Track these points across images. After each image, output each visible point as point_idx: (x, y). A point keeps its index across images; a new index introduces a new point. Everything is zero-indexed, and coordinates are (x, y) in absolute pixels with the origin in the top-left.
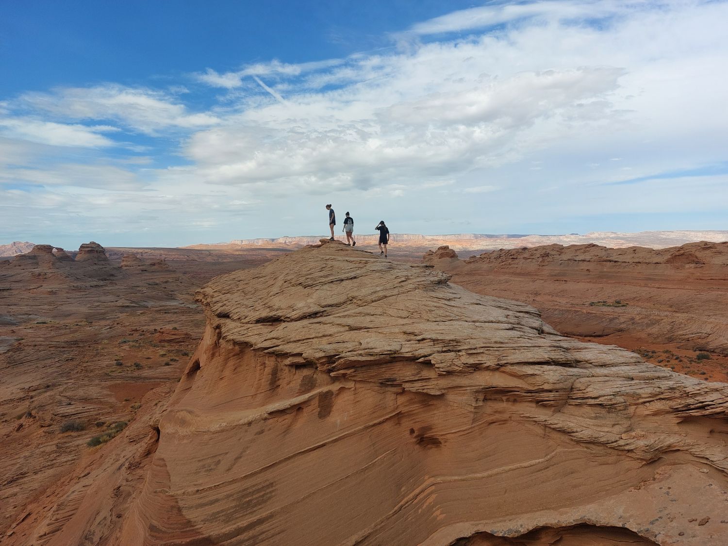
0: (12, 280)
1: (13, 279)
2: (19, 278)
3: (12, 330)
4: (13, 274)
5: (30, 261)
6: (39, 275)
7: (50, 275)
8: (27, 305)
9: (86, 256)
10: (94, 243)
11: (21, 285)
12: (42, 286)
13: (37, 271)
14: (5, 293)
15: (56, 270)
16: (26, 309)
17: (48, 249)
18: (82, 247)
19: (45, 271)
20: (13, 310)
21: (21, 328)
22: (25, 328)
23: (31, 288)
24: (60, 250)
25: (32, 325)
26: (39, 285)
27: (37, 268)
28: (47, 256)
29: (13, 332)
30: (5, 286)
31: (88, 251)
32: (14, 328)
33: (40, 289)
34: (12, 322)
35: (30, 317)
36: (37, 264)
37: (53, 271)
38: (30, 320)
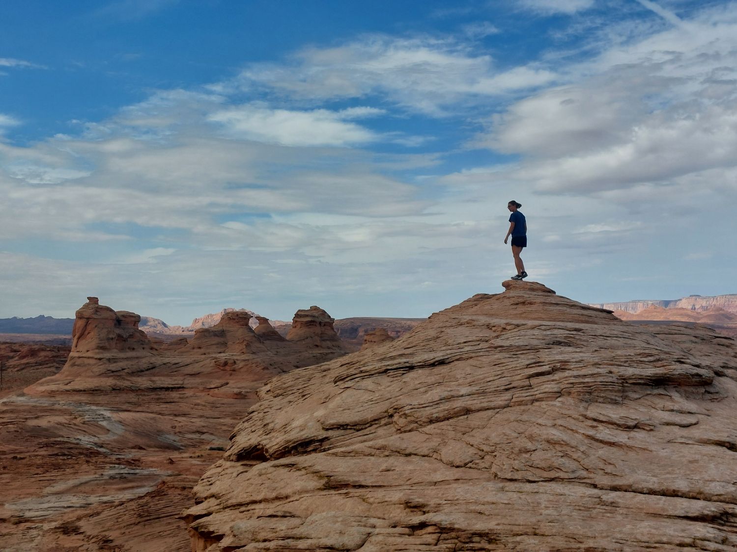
0: (186, 372)
1: (189, 370)
2: (196, 368)
3: (170, 459)
4: (189, 361)
5: (217, 340)
6: (226, 364)
7: (241, 365)
8: (201, 417)
9: (302, 331)
10: (315, 308)
11: (198, 380)
12: (227, 384)
13: (223, 357)
14: (174, 395)
15: (251, 356)
16: (199, 423)
17: (242, 318)
18: (297, 315)
19: (235, 358)
20: (180, 424)
21: (185, 455)
22: (191, 457)
23: (213, 386)
24: (263, 321)
25: (203, 453)
26: (224, 381)
27: (224, 352)
28: (238, 331)
29: (171, 462)
30: (176, 382)
31: (307, 322)
32: (175, 455)
33: (224, 390)
34: (175, 444)
35: (203, 437)
36: (225, 344)
37: (247, 358)
38: (202, 442)
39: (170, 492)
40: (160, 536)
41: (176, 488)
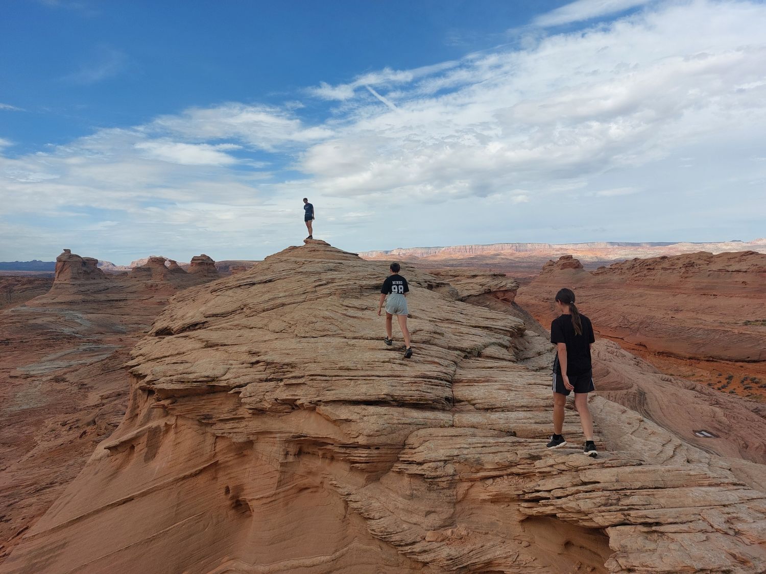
0: (128, 291)
1: (130, 290)
2: (134, 289)
3: (120, 339)
4: (129, 285)
5: (146, 273)
6: (152, 286)
7: (161, 286)
8: (138, 315)
9: (196, 268)
10: (204, 256)
11: (135, 295)
12: (153, 297)
13: (150, 282)
14: (121, 303)
15: (167, 282)
16: (136, 318)
17: (161, 261)
18: (193, 259)
19: (157, 283)
20: (126, 320)
21: (129, 336)
22: (133, 337)
23: (144, 298)
24: (173, 262)
25: (140, 335)
26: (151, 296)
27: (150, 280)
28: (160, 269)
29: (121, 340)
30: (122, 297)
31: (199, 263)
32: (123, 337)
33: (151, 300)
34: (123, 330)
35: (139, 326)
36: (151, 275)
37: (164, 283)
38: (139, 329)
39: (121, 356)
40: (115, 380)
41: (125, 354)
